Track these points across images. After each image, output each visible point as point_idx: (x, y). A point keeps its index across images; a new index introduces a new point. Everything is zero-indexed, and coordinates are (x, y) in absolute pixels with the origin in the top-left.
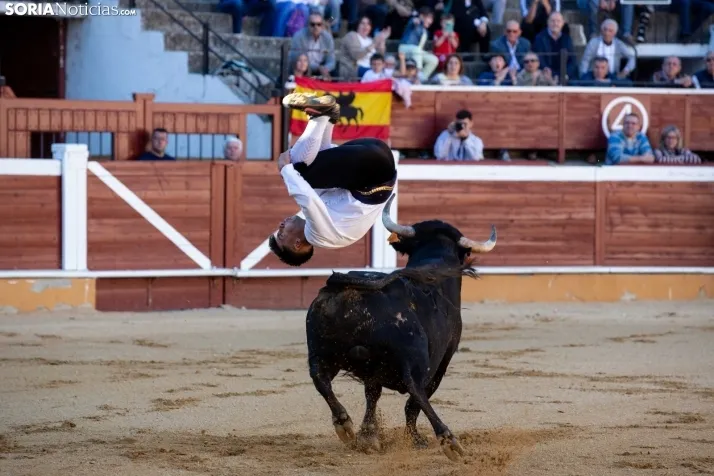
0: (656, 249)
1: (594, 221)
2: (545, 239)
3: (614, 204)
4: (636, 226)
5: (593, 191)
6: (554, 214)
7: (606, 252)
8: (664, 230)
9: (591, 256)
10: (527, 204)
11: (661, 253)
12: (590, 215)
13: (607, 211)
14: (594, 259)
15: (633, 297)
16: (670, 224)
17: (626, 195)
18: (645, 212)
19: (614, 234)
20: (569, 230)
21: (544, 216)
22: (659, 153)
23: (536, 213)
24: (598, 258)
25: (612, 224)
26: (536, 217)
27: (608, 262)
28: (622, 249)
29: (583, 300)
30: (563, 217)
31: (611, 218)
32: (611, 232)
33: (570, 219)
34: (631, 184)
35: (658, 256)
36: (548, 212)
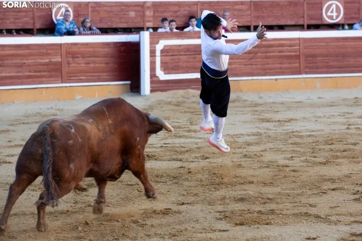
0: (89, 74)
1: (61, 62)
2: (40, 72)
3: (69, 54)
4: (79, 64)
5: (60, 48)
6: (43, 59)
7: (67, 77)
8: (92, 65)
9: (60, 79)
10: (31, 55)
11: (90, 76)
12: (59, 59)
13: (67, 57)
14: (62, 80)
15: (81, 97)
16: (94, 62)
17: (75, 49)
18: (83, 57)
20: (50, 67)
21: (39, 61)
22: (82, 29)
23: (35, 59)
24: (63, 79)
25: (69, 63)
26: (35, 61)
27: (68, 81)
28: (74, 75)
29: (59, 100)
30: (47, 60)
31: (68, 61)
32: (69, 67)
33: (50, 61)
34: (76, 44)
35: (90, 78)
36: (40, 59)
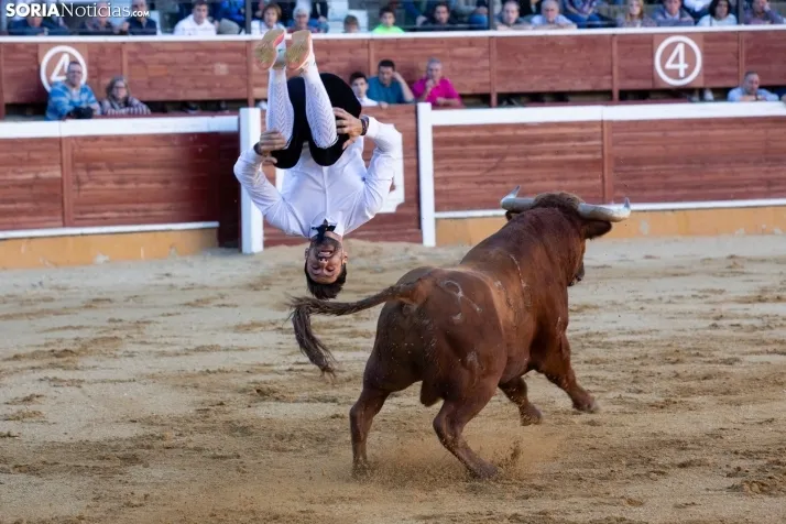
0: (124, 206)
1: (62, 179)
2: (12, 201)
3: (78, 161)
4: (102, 183)
5: (58, 148)
6: (20, 173)
7: (75, 212)
8: (131, 186)
9: (60, 217)
11: (128, 211)
12: (58, 174)
13: (74, 168)
14: (63, 221)
15: (107, 258)
16: (136, 180)
17: (91, 150)
18: (111, 168)
19: (83, 193)
20: (36, 190)
21: (11, 176)
22: (107, 103)
23: (3, 173)
24: (66, 219)
25: (79, 182)
26: (3, 177)
27: (77, 222)
28: (90, 208)
29: (56, 265)
30: (31, 176)
31: (78, 177)
32: (79, 190)
33: (37, 178)
34: (96, 138)
35: (126, 214)
36: (14, 172)
